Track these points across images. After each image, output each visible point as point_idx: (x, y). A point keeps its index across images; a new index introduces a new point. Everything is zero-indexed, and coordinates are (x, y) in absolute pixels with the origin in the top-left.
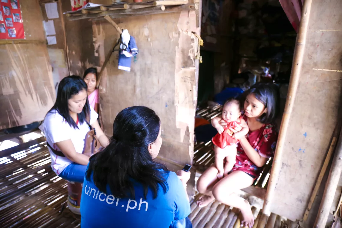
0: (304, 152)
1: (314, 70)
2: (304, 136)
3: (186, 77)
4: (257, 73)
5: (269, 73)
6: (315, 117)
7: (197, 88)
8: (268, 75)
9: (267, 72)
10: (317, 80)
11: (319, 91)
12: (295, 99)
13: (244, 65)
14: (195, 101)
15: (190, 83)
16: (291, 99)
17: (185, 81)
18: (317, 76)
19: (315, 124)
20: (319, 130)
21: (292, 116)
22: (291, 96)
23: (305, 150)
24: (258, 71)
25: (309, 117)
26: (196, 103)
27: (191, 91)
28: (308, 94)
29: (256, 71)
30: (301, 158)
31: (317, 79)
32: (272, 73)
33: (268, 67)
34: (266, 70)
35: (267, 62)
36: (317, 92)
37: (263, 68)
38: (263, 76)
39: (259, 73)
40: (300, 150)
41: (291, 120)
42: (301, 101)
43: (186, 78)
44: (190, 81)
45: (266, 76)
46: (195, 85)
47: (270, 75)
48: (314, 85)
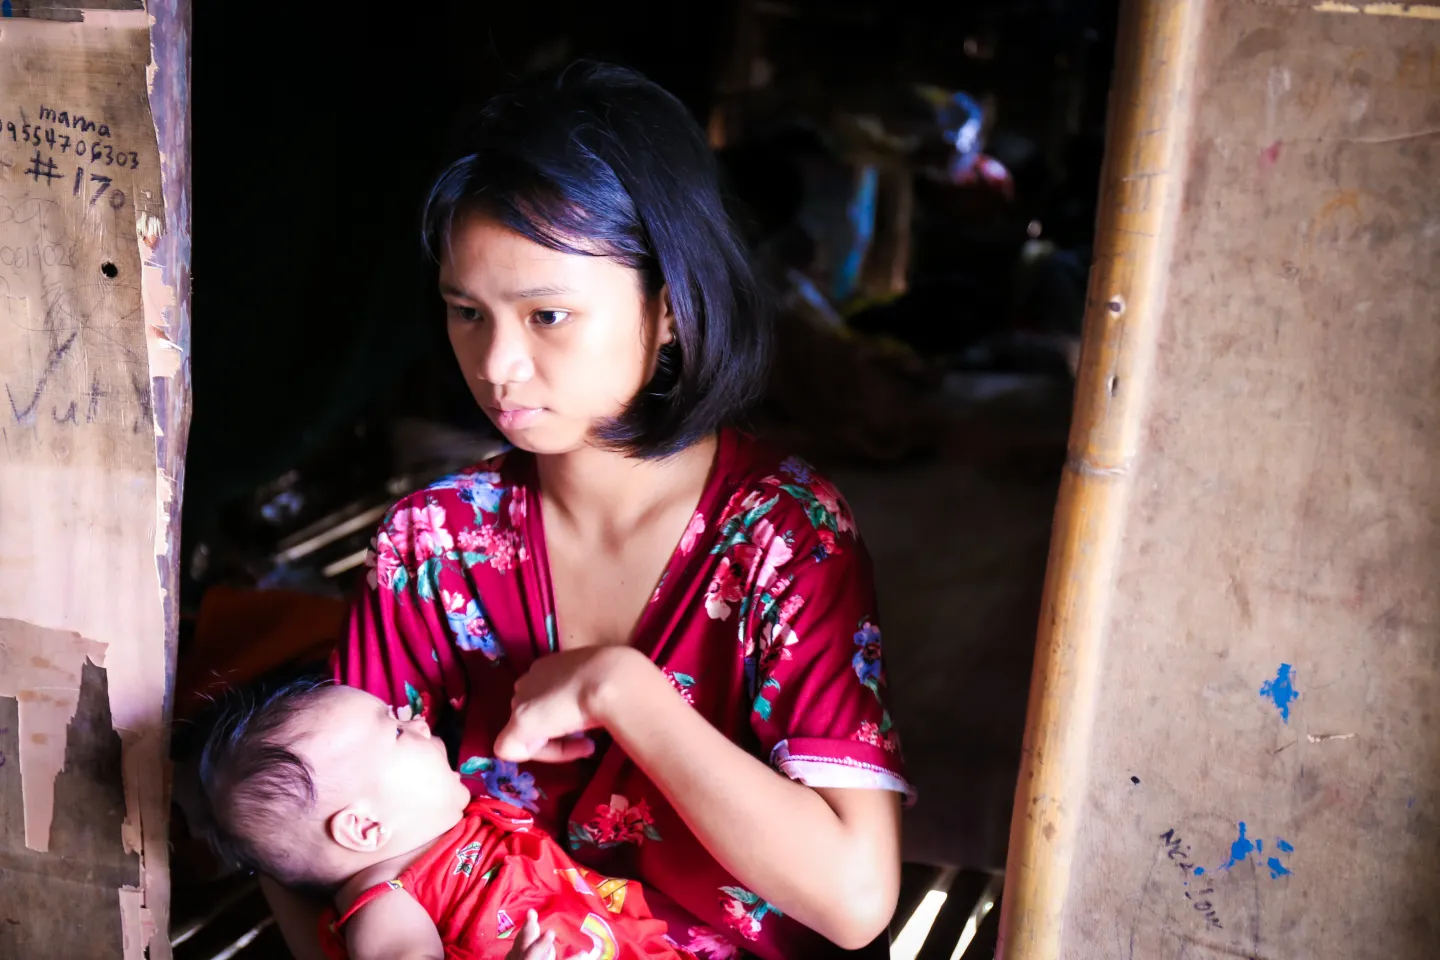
0: (1274, 864)
1: (1327, 15)
2: (1269, 703)
3: (45, 113)
4: (881, 149)
5: (990, 146)
6: (1365, 498)
7: (180, 240)
8: (977, 169)
9: (968, 135)
10: (1364, 124)
11: (1382, 234)
12: (1168, 320)
13: (761, 74)
14: (159, 380)
15: (90, 187)
16: (1122, 322)
17: (43, 169)
18: (1360, 80)
19: (1363, 573)
20: (1405, 638)
21: (1150, 507)
22: (1126, 294)
23: (1285, 847)
24: (891, 128)
25: (1309, 509)
26: (178, 408)
27: (110, 270)
28: (1287, 268)
29: (873, 128)
30: (1256, 939)
31: (1359, 109)
32: (1020, 149)
33: (976, 92)
34: (960, 119)
35: (971, 47)
36: (1366, 238)
37: (936, 96)
38: (933, 172)
39: (897, 142)
40: (1241, 848)
41: (1141, 549)
42: (1226, 343)
43: (45, 125)
44: (99, 168)
45: (962, 170)
46: (157, 211)
47: (995, 169)
48: (1335, 175)
